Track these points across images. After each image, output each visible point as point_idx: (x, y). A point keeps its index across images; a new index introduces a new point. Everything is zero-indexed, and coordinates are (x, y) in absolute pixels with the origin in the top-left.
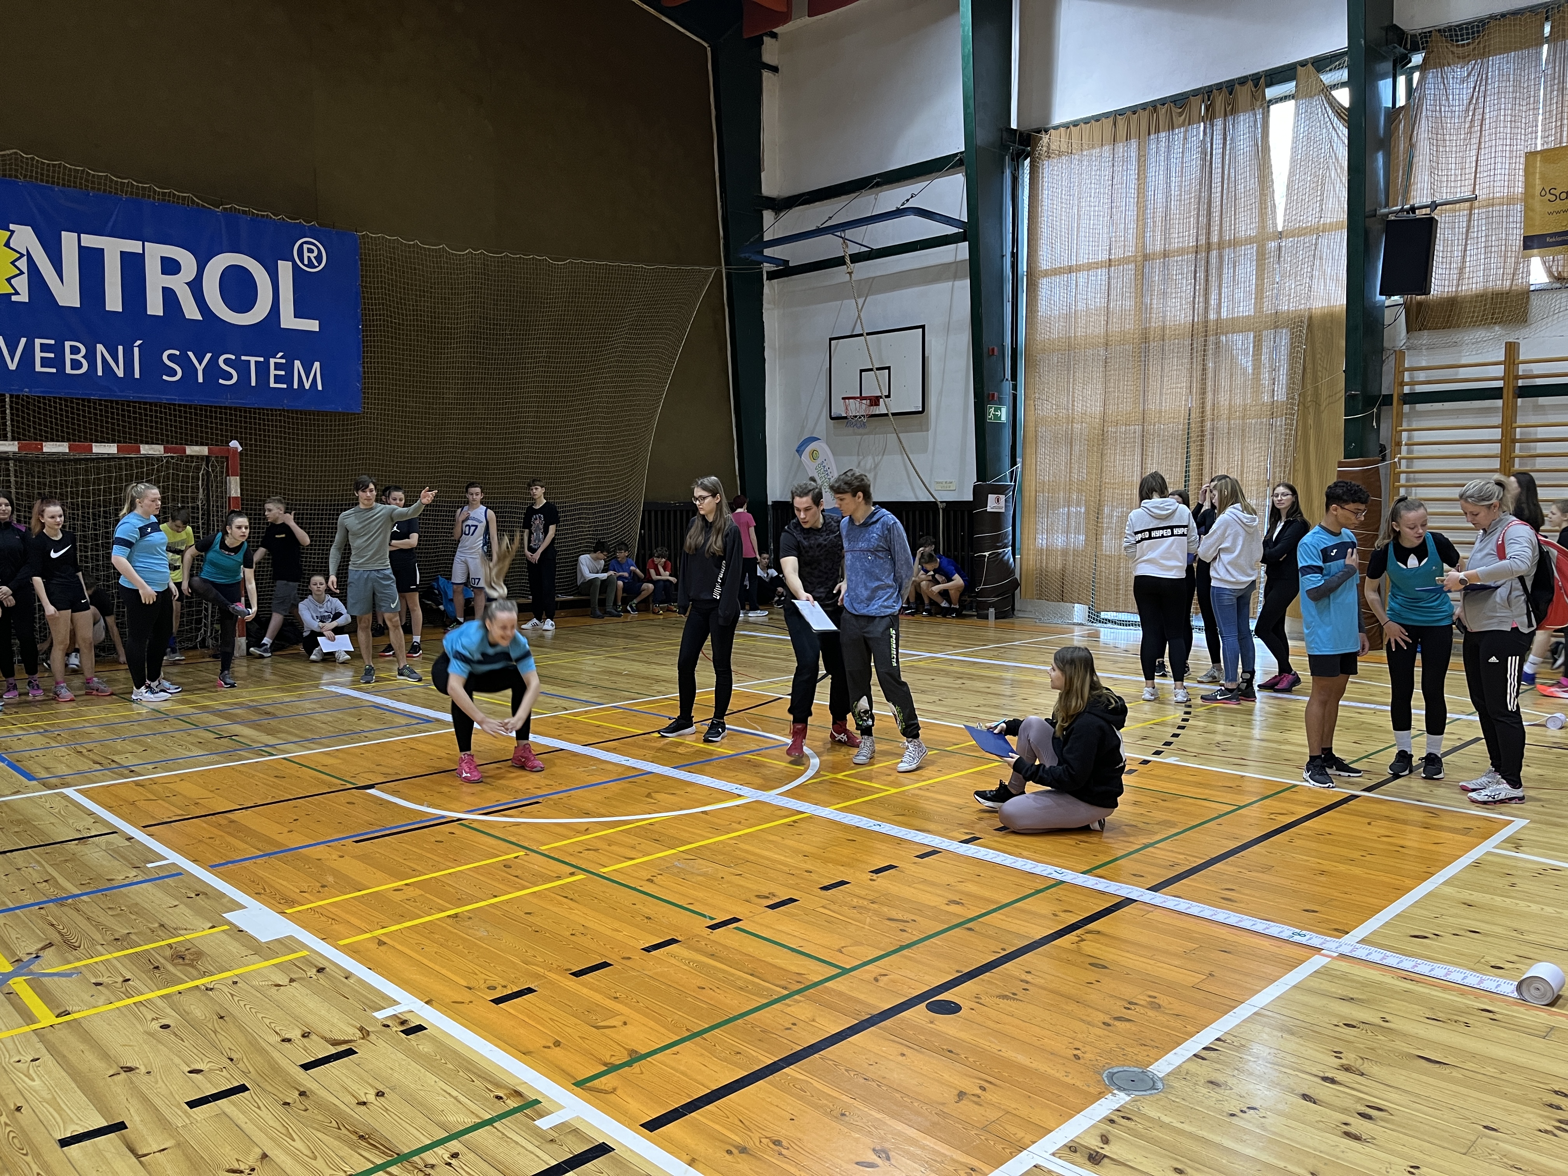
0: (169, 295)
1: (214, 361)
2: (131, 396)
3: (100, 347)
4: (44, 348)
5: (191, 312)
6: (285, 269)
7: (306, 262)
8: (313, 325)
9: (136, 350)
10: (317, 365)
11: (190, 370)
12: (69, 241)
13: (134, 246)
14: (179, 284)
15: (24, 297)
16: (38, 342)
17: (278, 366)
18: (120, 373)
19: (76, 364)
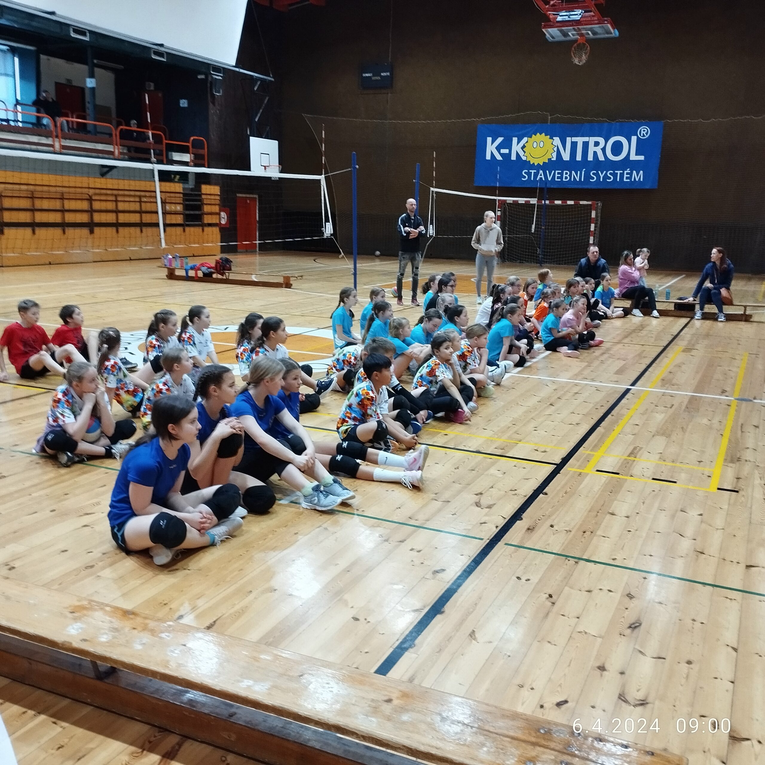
0: (595, 153)
1: (606, 174)
2: (580, 187)
3: (573, 172)
4: (558, 173)
5: (601, 158)
6: (634, 139)
7: (642, 135)
8: (642, 158)
9: (583, 172)
10: (641, 172)
11: (598, 177)
12: (569, 140)
13: (586, 139)
15: (554, 159)
17: (627, 173)
18: (578, 180)
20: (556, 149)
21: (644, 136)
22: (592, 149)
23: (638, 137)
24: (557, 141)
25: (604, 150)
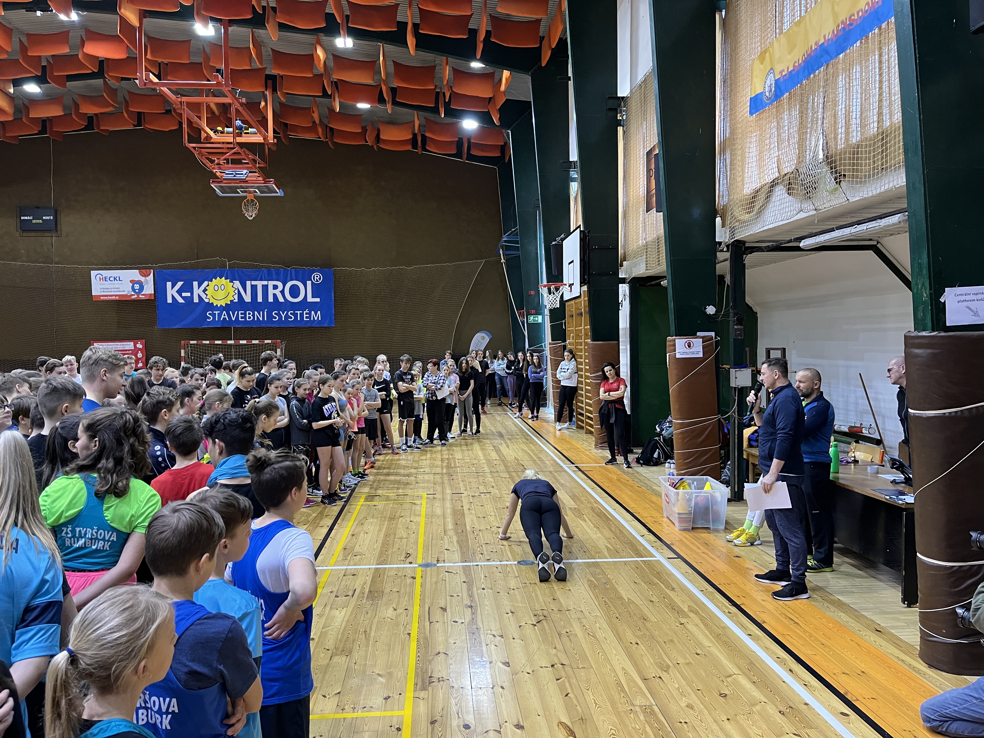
0: (275, 295)
1: (287, 313)
2: (264, 325)
3: (256, 312)
4: (241, 314)
5: (281, 300)
6: (309, 283)
8: (318, 300)
9: (265, 313)
10: (319, 312)
11: (280, 317)
12: (248, 283)
13: (265, 283)
14: (277, 292)
15: (236, 301)
16: (240, 312)
17: (306, 314)
18: (261, 319)
19: (250, 318)
20: (236, 291)
21: (317, 281)
22: (271, 291)
23: (312, 282)
24: (237, 284)
25: (282, 292)
